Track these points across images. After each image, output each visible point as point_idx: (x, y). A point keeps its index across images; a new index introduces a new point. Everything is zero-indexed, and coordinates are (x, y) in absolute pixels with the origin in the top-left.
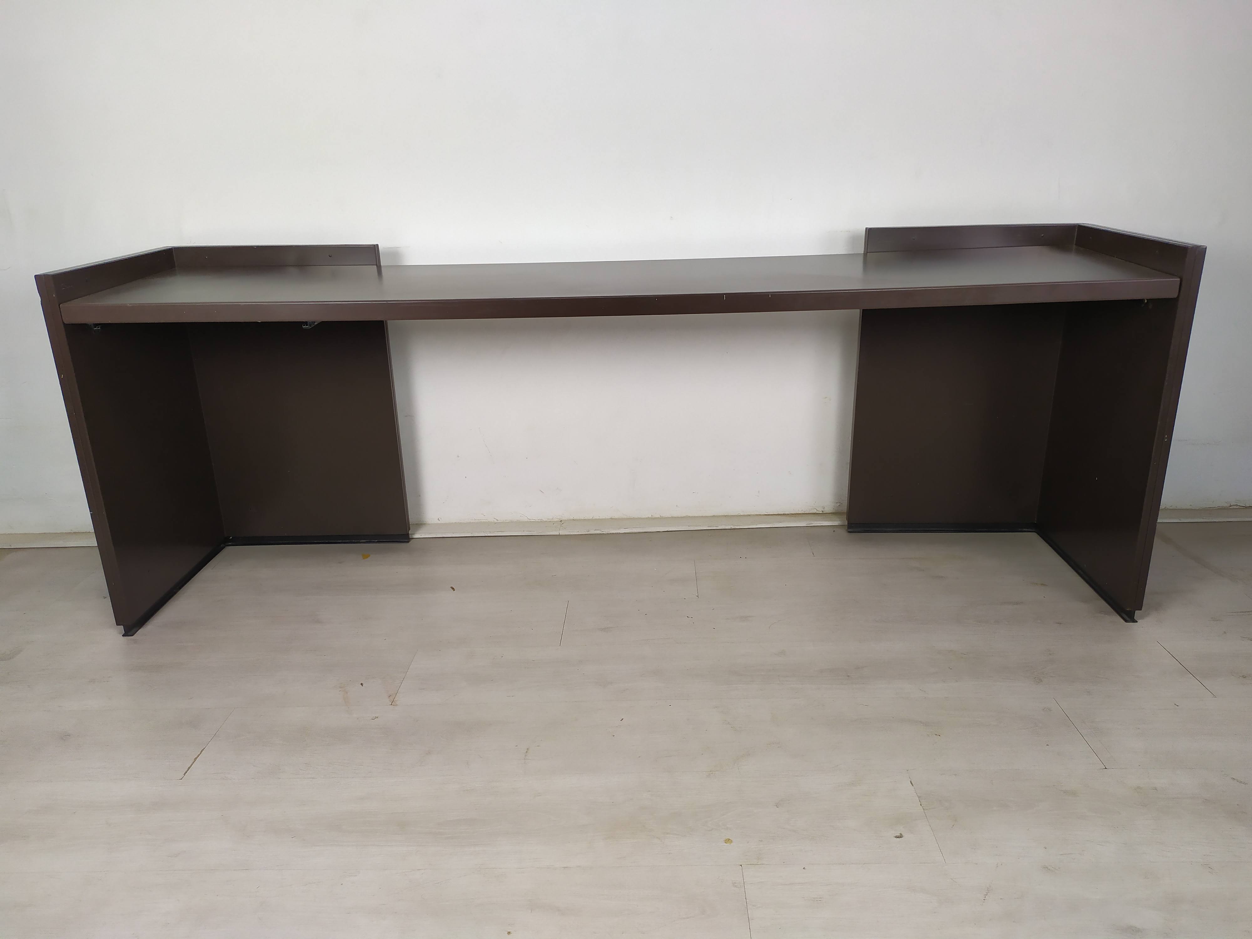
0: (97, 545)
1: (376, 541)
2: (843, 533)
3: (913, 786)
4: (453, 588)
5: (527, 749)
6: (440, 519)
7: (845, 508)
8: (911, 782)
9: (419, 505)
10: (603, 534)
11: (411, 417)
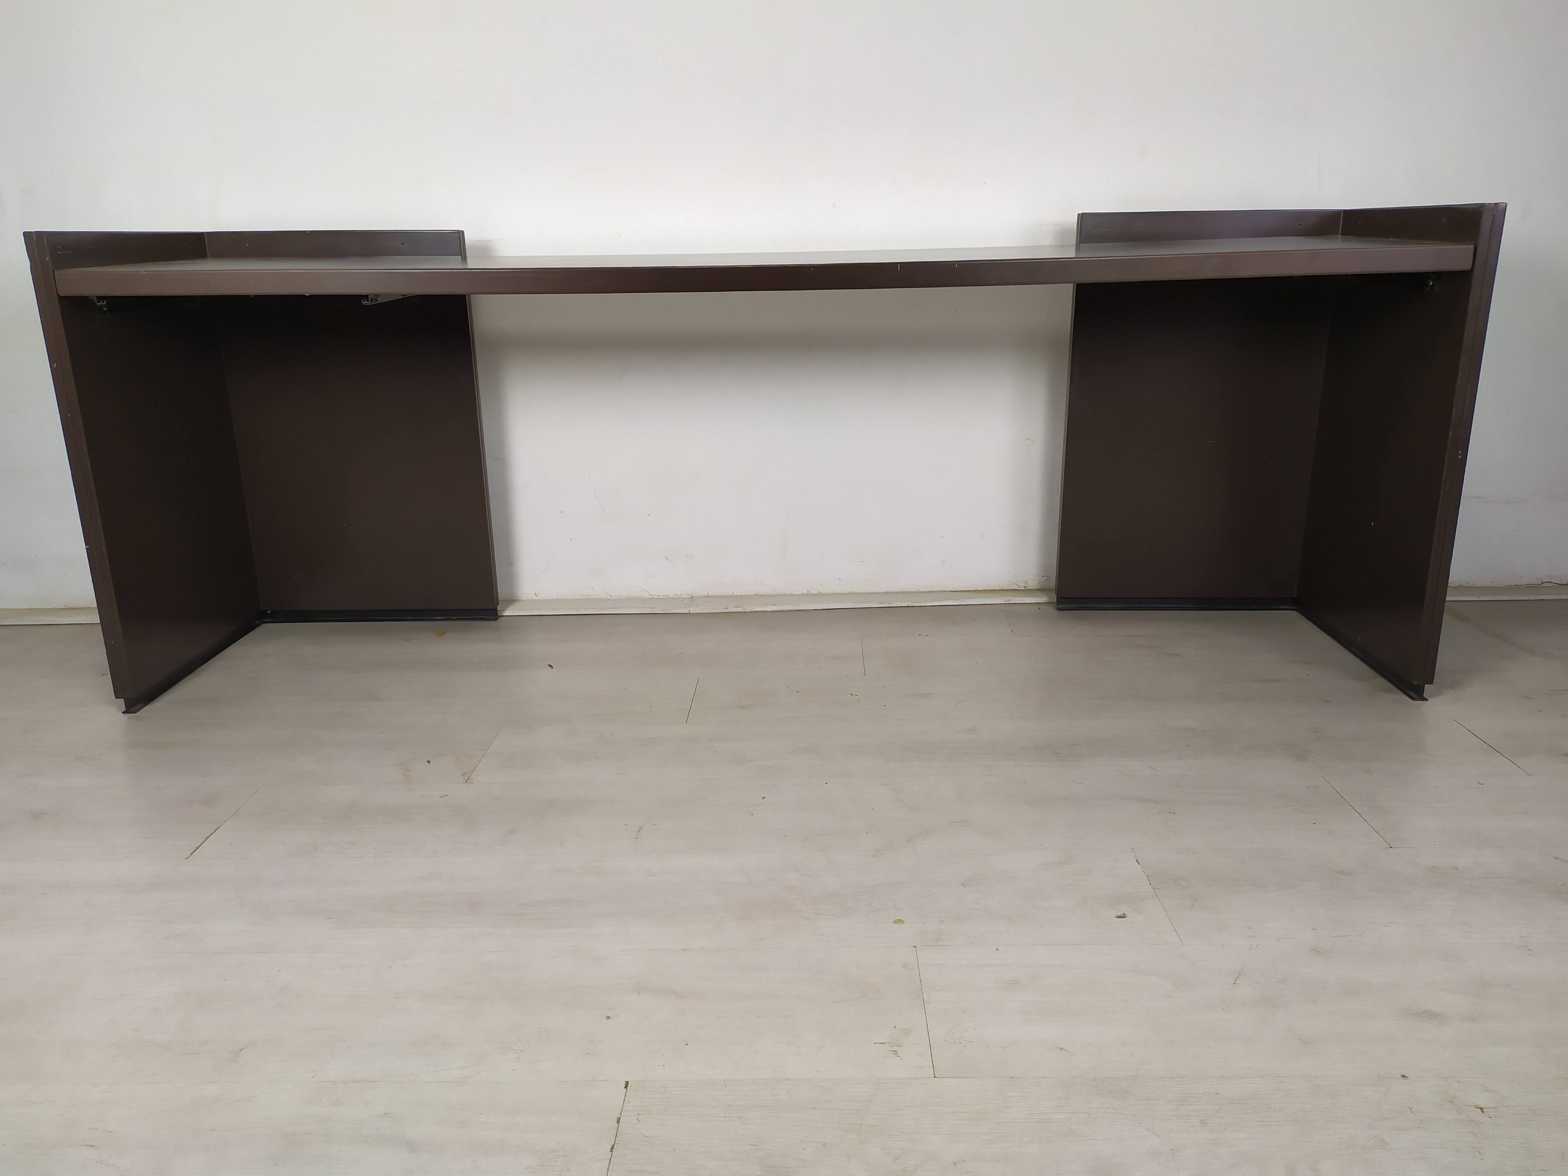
0: (99, 622)
1: (455, 618)
2: (1052, 611)
3: (1139, 864)
4: (551, 666)
5: (640, 828)
6: (537, 594)
7: (1053, 583)
8: (1137, 861)
9: (511, 576)
10: (745, 612)
11: (503, 461)
